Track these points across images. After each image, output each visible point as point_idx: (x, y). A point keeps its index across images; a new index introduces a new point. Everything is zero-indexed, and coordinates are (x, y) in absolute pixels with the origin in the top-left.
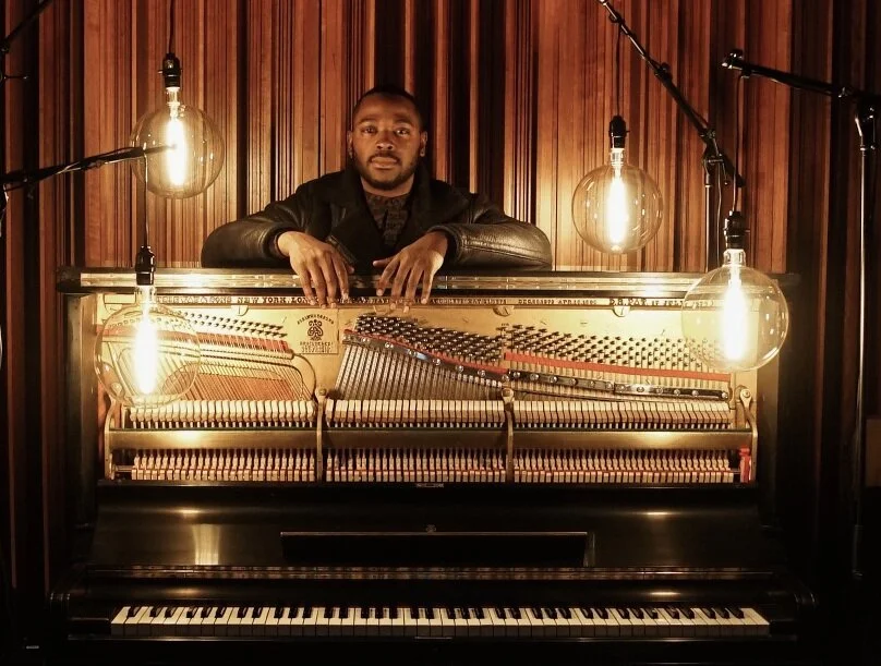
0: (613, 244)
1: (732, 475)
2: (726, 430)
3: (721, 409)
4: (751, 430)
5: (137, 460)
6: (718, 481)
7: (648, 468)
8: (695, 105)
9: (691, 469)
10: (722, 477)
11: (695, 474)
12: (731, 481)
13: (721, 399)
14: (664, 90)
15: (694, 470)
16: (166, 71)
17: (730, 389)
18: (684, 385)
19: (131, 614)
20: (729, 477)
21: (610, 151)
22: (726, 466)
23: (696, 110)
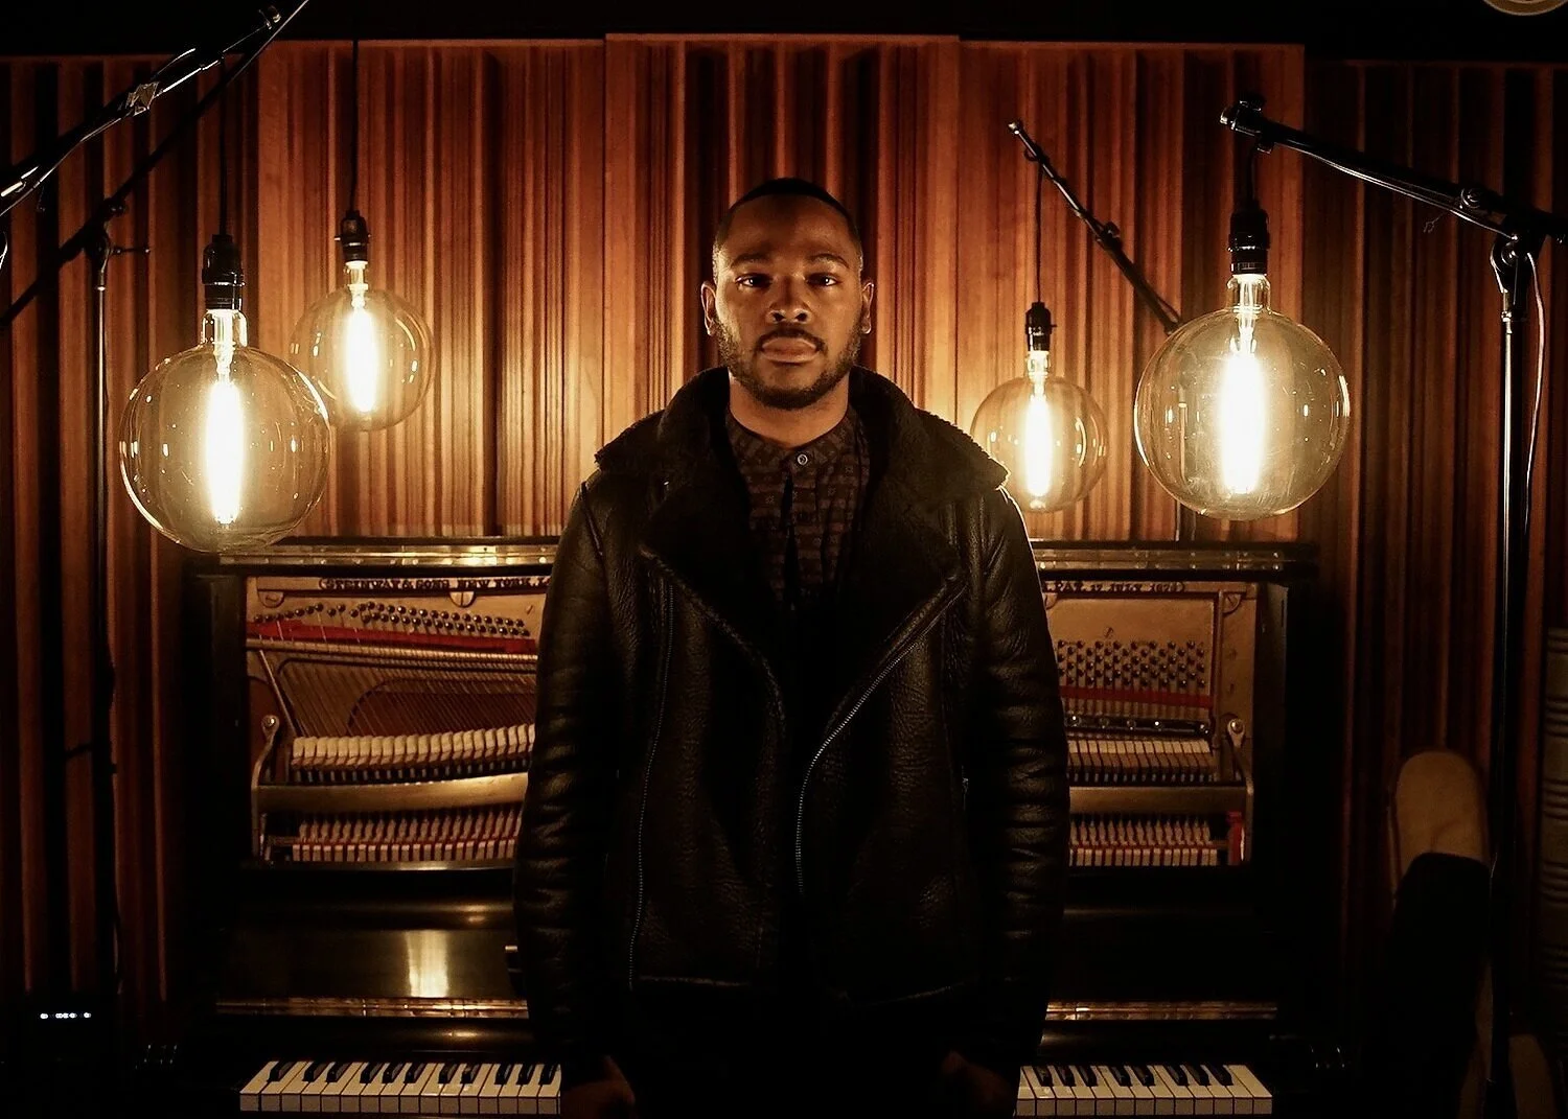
0: (1034, 498)
1: (1214, 852)
2: (1206, 783)
3: (1197, 749)
4: (1243, 783)
5: (303, 829)
6: (1194, 863)
7: (1085, 843)
8: (1162, 289)
9: (1151, 843)
10: (1200, 855)
11: (1157, 851)
12: (1214, 862)
13: (1198, 736)
14: (1115, 269)
15: (1157, 845)
16: (345, 236)
17: (1213, 720)
18: (1140, 713)
19: (275, 1076)
20: (1211, 856)
21: (1027, 356)
22: (1207, 837)
23: (1163, 296)
